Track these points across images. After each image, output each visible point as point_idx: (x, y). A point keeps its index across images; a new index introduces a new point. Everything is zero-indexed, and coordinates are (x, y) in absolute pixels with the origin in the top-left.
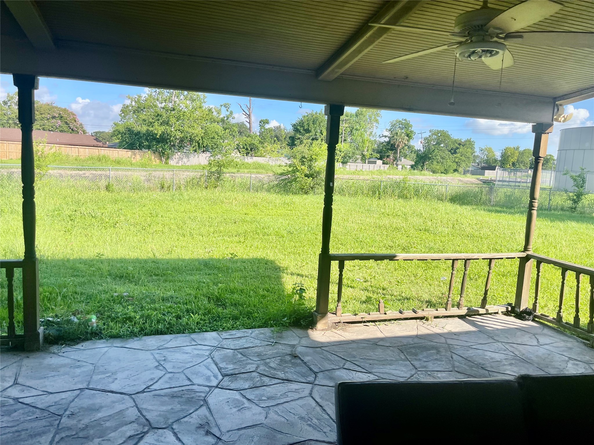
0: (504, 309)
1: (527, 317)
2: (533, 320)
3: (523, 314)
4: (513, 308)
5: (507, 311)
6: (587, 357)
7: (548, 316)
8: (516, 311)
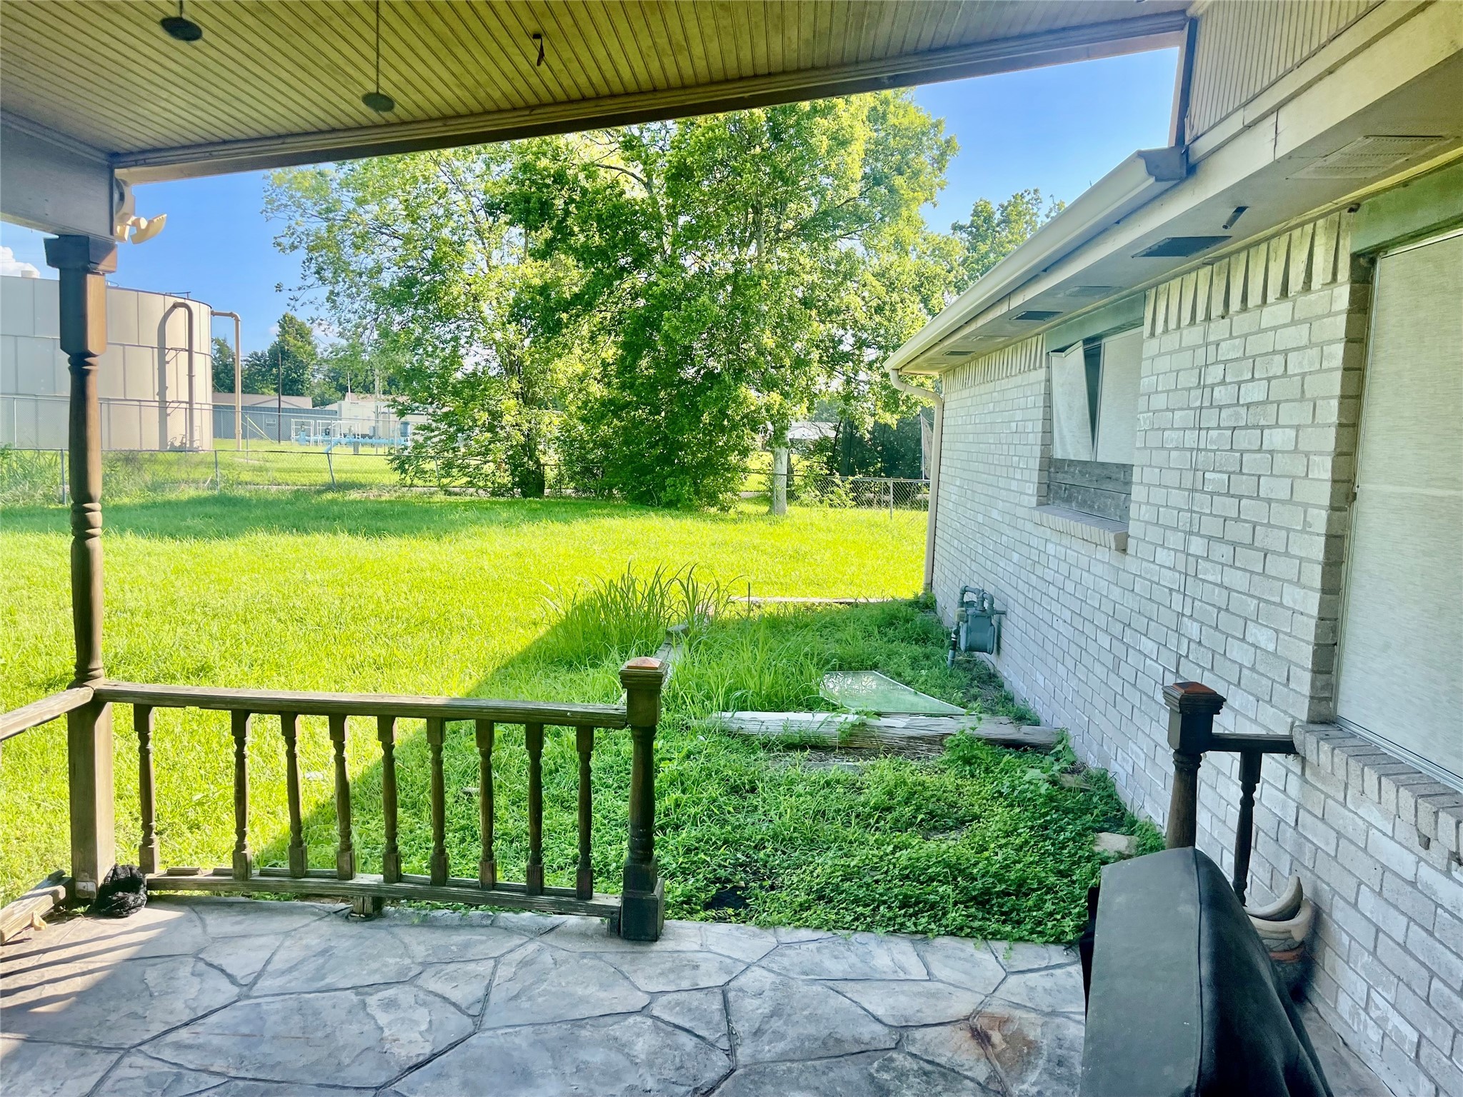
0: (47, 904)
1: (131, 897)
2: (151, 901)
3: (113, 894)
4: (70, 885)
5: (58, 904)
6: (391, 961)
7: (194, 872)
8: (82, 891)
